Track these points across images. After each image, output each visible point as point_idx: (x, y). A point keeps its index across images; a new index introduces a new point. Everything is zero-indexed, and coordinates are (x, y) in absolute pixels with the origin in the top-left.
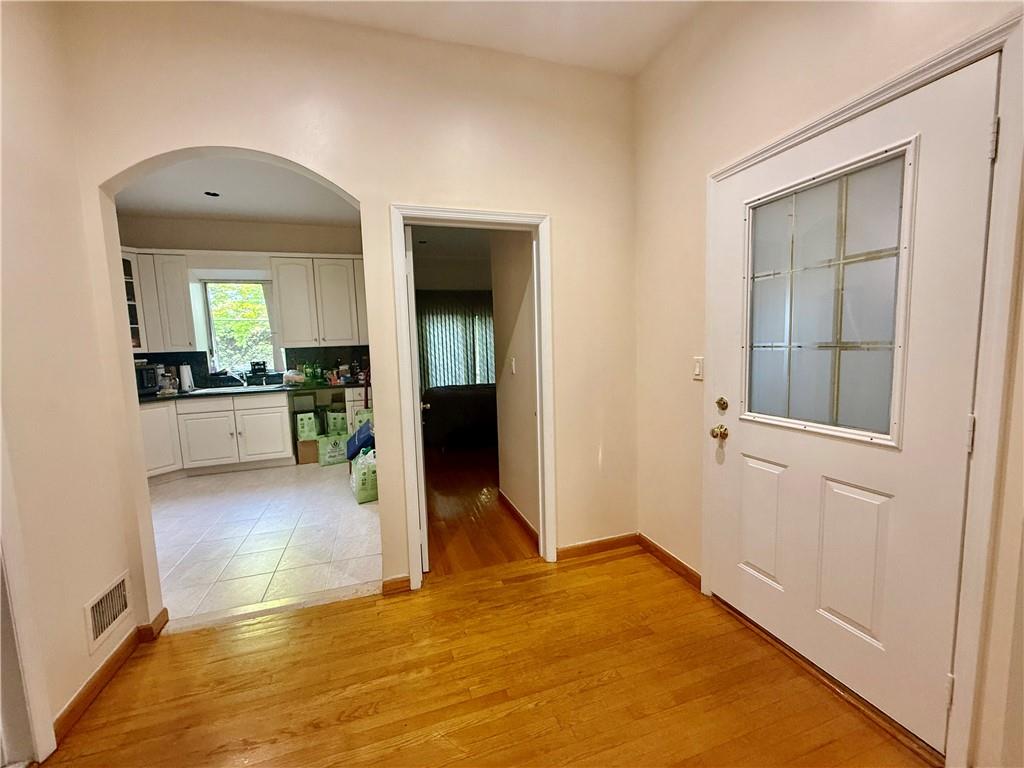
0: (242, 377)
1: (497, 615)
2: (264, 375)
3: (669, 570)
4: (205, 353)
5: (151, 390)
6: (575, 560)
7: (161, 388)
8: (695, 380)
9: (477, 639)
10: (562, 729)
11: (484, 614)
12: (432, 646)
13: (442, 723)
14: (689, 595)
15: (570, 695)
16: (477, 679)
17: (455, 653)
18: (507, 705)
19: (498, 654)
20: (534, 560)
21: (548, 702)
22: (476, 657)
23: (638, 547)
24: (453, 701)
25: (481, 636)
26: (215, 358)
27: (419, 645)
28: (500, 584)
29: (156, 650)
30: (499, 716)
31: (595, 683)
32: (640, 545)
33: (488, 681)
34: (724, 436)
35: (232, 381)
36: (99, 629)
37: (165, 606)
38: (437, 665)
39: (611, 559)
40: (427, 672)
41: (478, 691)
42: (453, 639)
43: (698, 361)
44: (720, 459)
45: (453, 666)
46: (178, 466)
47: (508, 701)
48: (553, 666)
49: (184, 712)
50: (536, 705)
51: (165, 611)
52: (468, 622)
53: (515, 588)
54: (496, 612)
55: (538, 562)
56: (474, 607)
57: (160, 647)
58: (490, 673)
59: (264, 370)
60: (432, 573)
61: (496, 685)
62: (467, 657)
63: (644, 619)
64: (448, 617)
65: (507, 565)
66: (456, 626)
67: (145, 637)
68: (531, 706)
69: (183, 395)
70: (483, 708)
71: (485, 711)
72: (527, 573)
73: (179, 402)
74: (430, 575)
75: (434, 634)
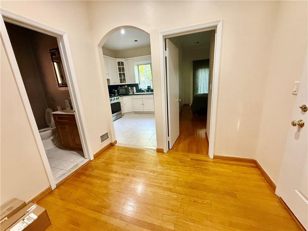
0: (145, 90)
1: (182, 168)
2: (150, 90)
3: (264, 178)
4: (138, 84)
5: (128, 93)
6: (221, 161)
7: (130, 92)
8: (293, 94)
9: (172, 172)
10: (181, 208)
11: (179, 166)
12: (160, 169)
13: (151, 188)
14: (268, 191)
15: (190, 200)
16: (166, 182)
17: (164, 173)
18: (169, 193)
19: (176, 178)
20: (206, 156)
21: (182, 198)
22: (170, 176)
23: (254, 165)
24: (157, 184)
25: (174, 172)
26: (140, 85)
27: (157, 167)
28: (189, 159)
29: (113, 148)
30: (166, 194)
31: (201, 202)
32: (254, 164)
33: (168, 184)
34: (302, 125)
35: (143, 91)
36: (102, 141)
37: (116, 140)
38: (158, 174)
39: (236, 165)
40: (155, 174)
41: (164, 185)
42: (166, 169)
43: (296, 84)
44: (297, 137)
45: (162, 176)
46: (132, 111)
47: (170, 192)
48: (190, 190)
49: (110, 161)
50: (177, 197)
51: (116, 141)
52: (173, 167)
53: (194, 162)
54: (183, 167)
55: (207, 157)
56: (177, 163)
57: (113, 147)
58: (170, 182)
59: (150, 88)
60: (172, 150)
61: (170, 186)
62: (167, 175)
63: (236, 191)
64: (169, 163)
65: (195, 154)
66: (169, 166)
67: (112, 145)
68: (176, 197)
69: (133, 94)
70: (163, 190)
71: (163, 191)
72: (200, 159)
73: (133, 96)
74: (171, 150)
75: (162, 166)
